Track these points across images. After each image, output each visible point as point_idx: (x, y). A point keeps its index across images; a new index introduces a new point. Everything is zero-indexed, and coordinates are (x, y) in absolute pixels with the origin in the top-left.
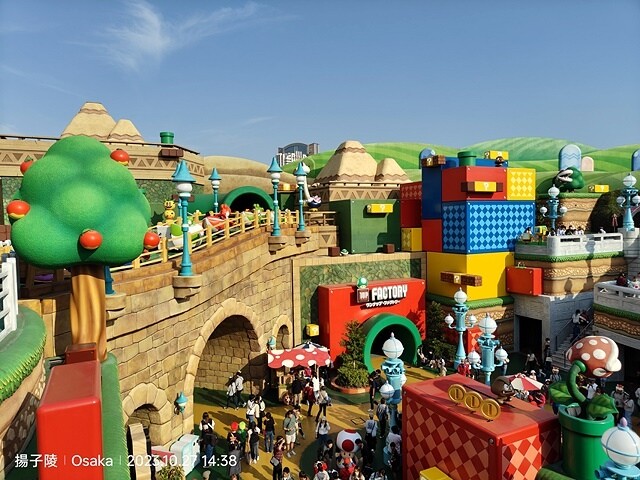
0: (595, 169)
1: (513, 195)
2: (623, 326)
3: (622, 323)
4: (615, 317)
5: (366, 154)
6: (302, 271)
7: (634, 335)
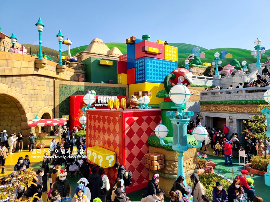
0: (206, 58)
1: (167, 57)
2: (211, 108)
3: (211, 107)
4: (208, 105)
5: (105, 45)
6: (61, 87)
7: (216, 111)
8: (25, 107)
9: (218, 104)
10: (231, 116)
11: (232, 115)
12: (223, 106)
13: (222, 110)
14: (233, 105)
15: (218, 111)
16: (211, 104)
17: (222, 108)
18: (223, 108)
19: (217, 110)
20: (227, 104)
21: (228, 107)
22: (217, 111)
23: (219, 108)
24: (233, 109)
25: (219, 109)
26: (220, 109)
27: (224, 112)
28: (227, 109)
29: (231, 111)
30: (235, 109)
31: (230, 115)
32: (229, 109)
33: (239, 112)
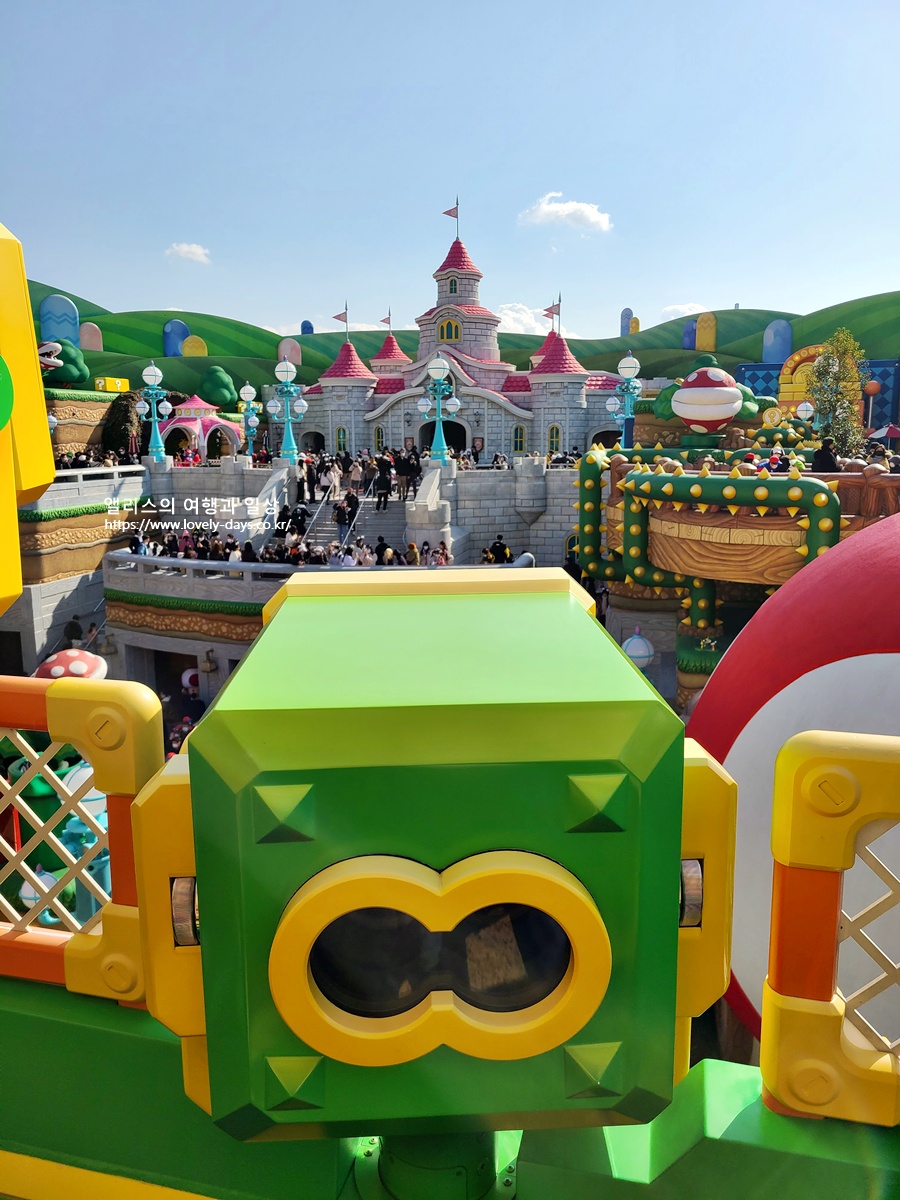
0: (106, 349)
2: (148, 619)
3: (146, 615)
4: (136, 607)
7: (163, 630)
9: (169, 608)
10: (212, 651)
11: (215, 645)
12: (186, 616)
13: (185, 628)
14: (216, 616)
15: (169, 632)
16: (146, 604)
17: (183, 624)
18: (185, 621)
19: (166, 625)
20: (197, 610)
21: (204, 621)
22: (167, 630)
23: (175, 622)
24: (219, 628)
25: (172, 626)
26: (179, 625)
27: (189, 635)
28: (200, 627)
29: (213, 634)
30: (224, 629)
31: (208, 646)
32: (205, 628)
33: (234, 637)
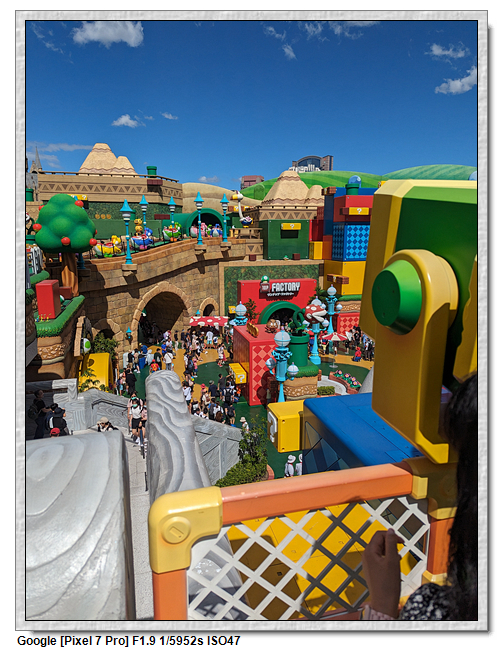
5: (300, 181)
6: (226, 270)
8: (186, 301)
